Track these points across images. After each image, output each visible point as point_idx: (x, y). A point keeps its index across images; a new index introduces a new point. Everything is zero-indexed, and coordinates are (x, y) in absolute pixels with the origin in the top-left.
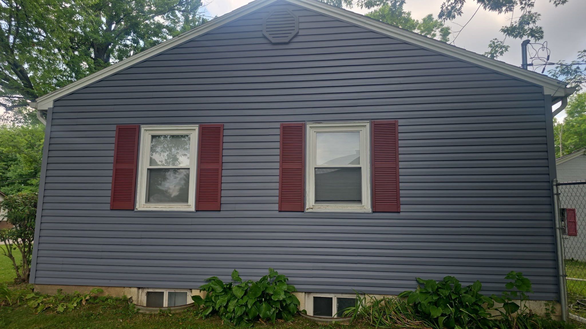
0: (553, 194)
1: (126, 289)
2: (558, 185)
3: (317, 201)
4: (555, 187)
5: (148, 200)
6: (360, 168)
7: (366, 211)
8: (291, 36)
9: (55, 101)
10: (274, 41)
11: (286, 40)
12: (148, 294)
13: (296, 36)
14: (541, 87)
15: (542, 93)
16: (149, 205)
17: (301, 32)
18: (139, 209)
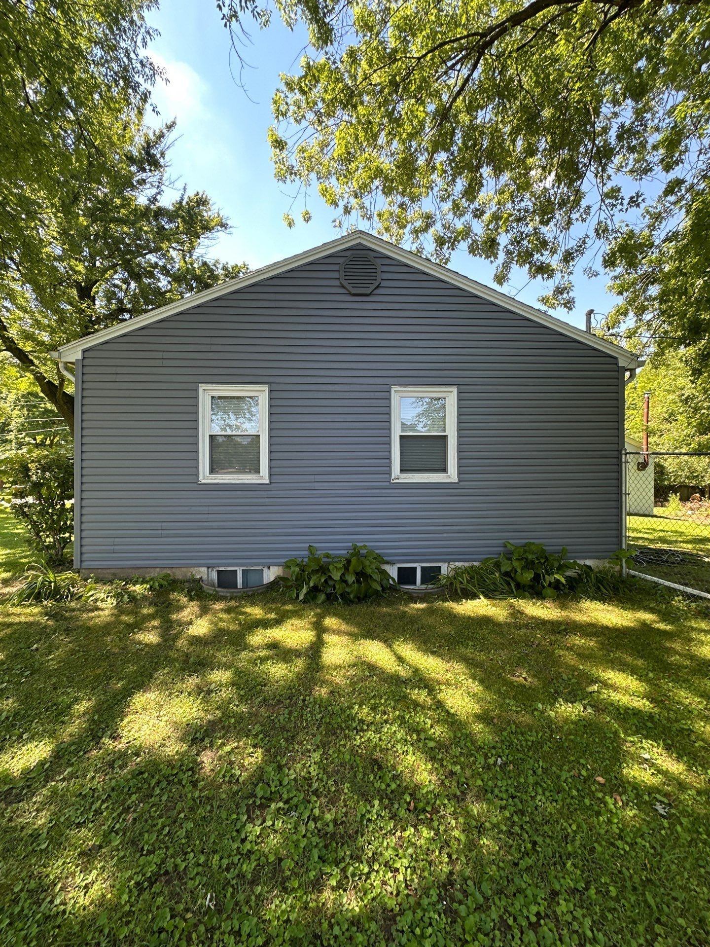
0: (621, 462)
1: (191, 569)
2: (627, 454)
3: (402, 471)
4: (623, 456)
5: (212, 471)
6: (445, 437)
7: (453, 481)
8: (373, 287)
9: (84, 351)
10: (354, 291)
11: (369, 292)
12: (219, 572)
13: (378, 287)
14: (616, 358)
15: (617, 364)
16: (213, 476)
17: (384, 284)
18: (203, 481)
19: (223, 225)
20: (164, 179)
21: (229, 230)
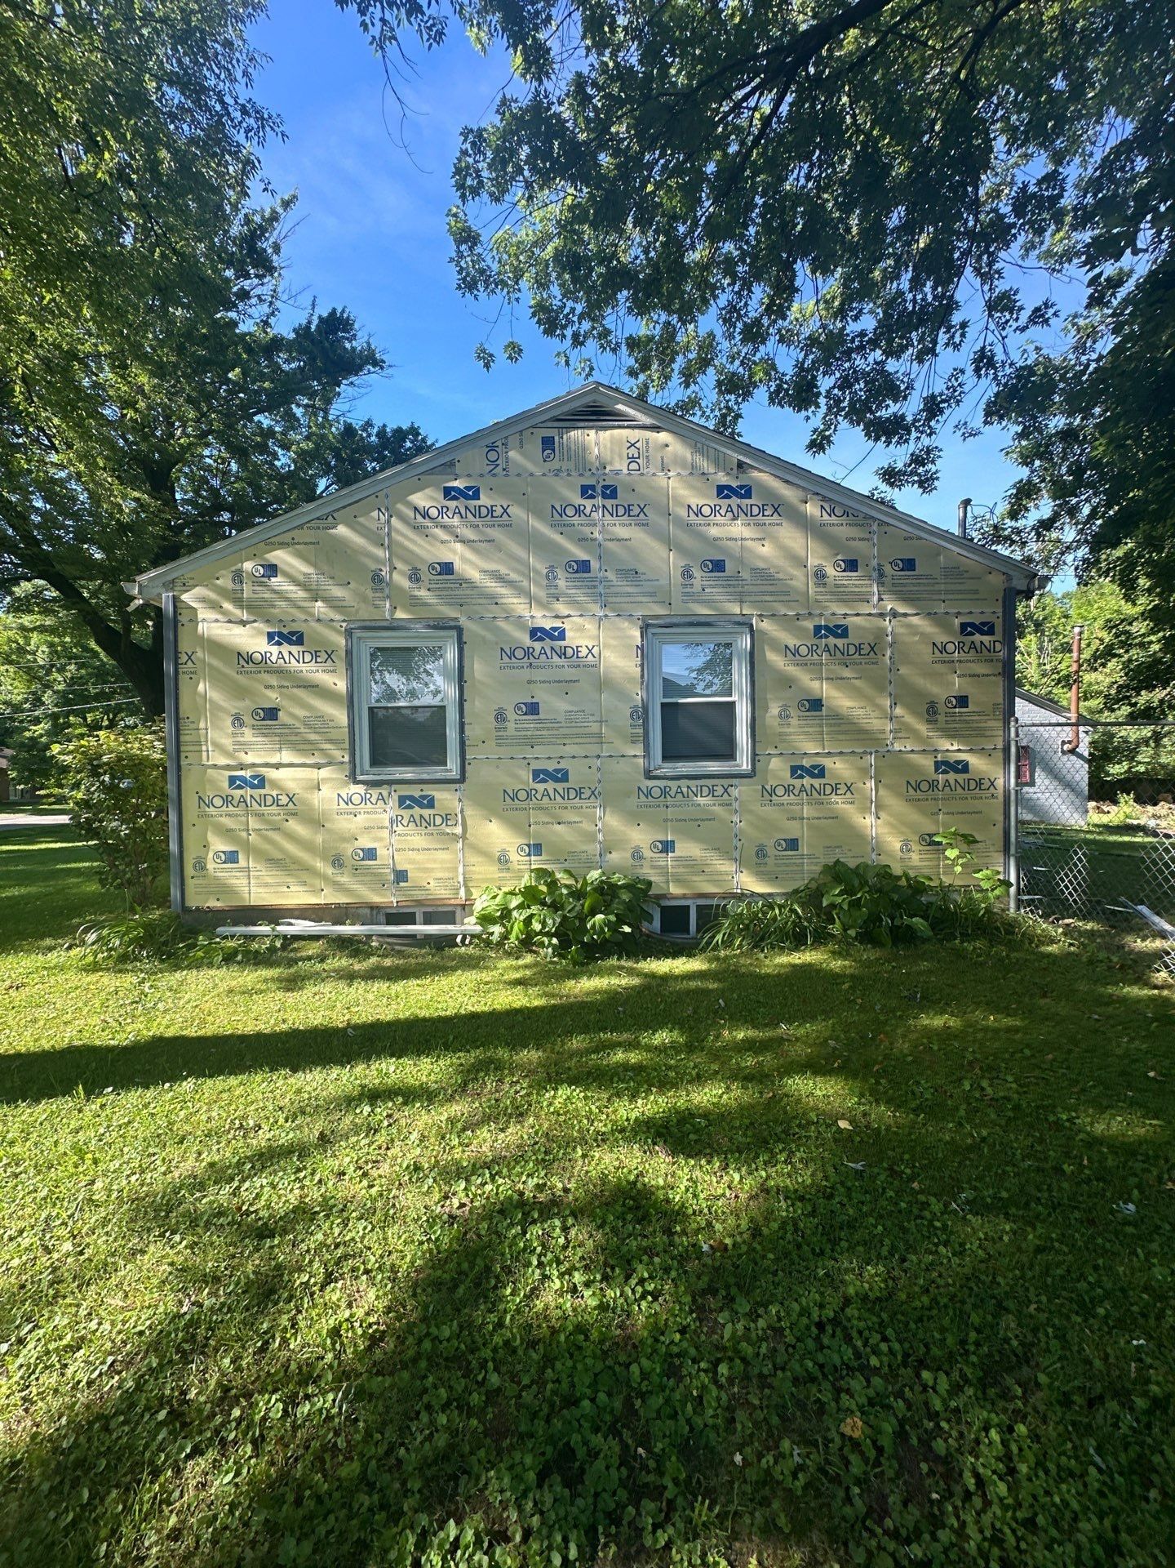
3: (665, 757)
4: (1013, 730)
5: (374, 761)
6: (732, 704)
7: (744, 772)
12: (388, 916)
16: (375, 770)
18: (361, 778)
19: (376, 363)
20: (280, 289)
21: (386, 372)
